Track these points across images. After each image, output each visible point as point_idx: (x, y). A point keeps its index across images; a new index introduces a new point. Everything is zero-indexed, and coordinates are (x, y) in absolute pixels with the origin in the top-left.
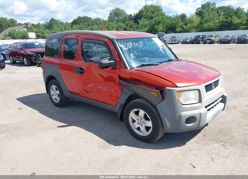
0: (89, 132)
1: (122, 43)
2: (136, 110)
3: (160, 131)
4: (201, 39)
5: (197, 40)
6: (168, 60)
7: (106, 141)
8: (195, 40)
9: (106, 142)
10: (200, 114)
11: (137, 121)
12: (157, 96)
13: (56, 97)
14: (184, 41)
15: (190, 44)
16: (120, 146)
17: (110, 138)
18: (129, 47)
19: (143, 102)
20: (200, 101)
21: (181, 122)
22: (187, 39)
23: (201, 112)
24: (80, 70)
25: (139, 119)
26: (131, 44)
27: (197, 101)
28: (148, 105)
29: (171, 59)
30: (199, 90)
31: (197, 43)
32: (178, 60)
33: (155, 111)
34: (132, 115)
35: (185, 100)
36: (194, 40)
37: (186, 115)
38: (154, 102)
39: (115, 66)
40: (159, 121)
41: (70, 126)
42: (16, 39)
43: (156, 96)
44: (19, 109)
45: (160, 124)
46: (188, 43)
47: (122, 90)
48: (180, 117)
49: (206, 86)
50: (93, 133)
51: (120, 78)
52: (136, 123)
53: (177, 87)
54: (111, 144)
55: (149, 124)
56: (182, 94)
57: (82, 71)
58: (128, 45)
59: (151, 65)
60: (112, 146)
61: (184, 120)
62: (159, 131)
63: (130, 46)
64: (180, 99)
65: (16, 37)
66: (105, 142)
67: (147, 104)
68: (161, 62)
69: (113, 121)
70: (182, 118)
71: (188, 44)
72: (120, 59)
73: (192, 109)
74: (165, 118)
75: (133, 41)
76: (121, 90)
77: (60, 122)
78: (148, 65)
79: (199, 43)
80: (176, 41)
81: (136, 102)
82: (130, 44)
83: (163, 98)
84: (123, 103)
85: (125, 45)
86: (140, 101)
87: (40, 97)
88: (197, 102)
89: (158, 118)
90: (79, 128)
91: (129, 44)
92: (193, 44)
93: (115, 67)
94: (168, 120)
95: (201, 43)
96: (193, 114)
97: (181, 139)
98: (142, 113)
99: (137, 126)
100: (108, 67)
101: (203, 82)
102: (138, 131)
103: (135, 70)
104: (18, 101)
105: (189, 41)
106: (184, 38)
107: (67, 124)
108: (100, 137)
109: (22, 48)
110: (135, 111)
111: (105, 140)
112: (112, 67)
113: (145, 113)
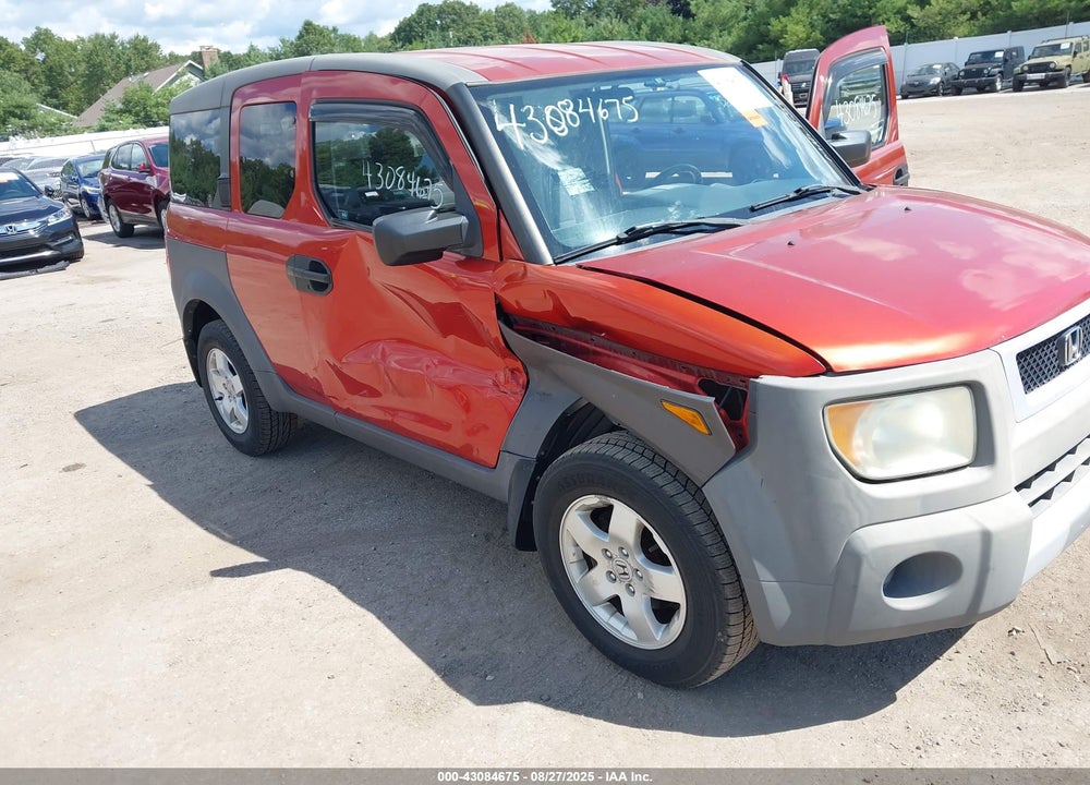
0: (358, 608)
1: (512, 107)
2: (592, 500)
3: (732, 631)
4: (997, 70)
5: (979, 73)
6: (792, 195)
7: (438, 672)
8: (968, 74)
9: (437, 678)
10: (986, 537)
11: (603, 566)
12: (706, 431)
13: (233, 405)
14: (913, 85)
15: (944, 95)
16: (510, 706)
17: (464, 649)
18: (556, 130)
19: (628, 460)
20: (984, 452)
21: (855, 587)
22: (930, 71)
23: (992, 526)
24: (310, 270)
25: (614, 551)
26: (569, 111)
27: (964, 455)
28: (659, 481)
29: (811, 187)
30: (976, 389)
31: (981, 90)
32: (855, 188)
33: (695, 518)
34: (575, 527)
35: (882, 451)
36: (962, 74)
37: (886, 548)
38: (692, 461)
39: (471, 245)
40: (724, 576)
41: (278, 567)
42: (155, 125)
43: (698, 427)
44: (67, 469)
45: (729, 592)
46: (933, 92)
47: (522, 380)
48: (853, 558)
49: (1021, 356)
50: (379, 618)
51: (504, 314)
52: (598, 574)
53: (828, 370)
54: (458, 688)
55: (670, 585)
56: (864, 415)
57: (320, 278)
58: (548, 117)
59: (689, 229)
60: (466, 703)
61: (874, 576)
62: (723, 631)
63: (563, 123)
64: (848, 450)
65: (155, 118)
66: (430, 672)
67: (650, 471)
68: (750, 205)
69: (502, 535)
70: (865, 571)
71: (936, 94)
72: (499, 207)
73: (931, 506)
74: (757, 565)
75: (583, 95)
76: (518, 383)
77: (233, 542)
78: (667, 230)
79: (987, 88)
80: (874, 86)
81: (587, 456)
82: (560, 111)
83: (743, 442)
84: (533, 451)
85: (530, 118)
86: (610, 451)
87: (182, 398)
88: (965, 461)
89: (720, 561)
90: (317, 580)
91: (553, 113)
92: (958, 92)
93: (475, 251)
94: (775, 577)
95: (999, 87)
96: (938, 541)
97: (865, 663)
98: (626, 520)
99: (607, 590)
100: (436, 254)
101: (1002, 329)
102: (612, 615)
103: (580, 267)
104: (77, 425)
105: (938, 80)
106: (913, 68)
107: (261, 556)
108: (411, 641)
109: (150, 167)
110: (588, 508)
111: (431, 663)
112: (459, 253)
113: (639, 525)
